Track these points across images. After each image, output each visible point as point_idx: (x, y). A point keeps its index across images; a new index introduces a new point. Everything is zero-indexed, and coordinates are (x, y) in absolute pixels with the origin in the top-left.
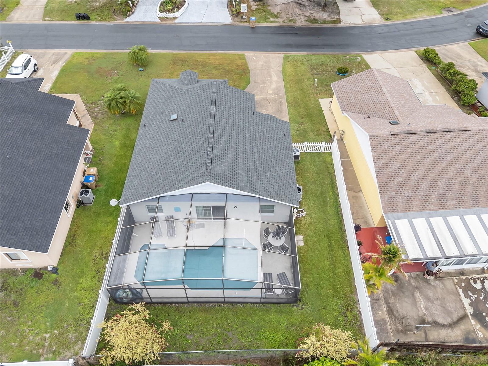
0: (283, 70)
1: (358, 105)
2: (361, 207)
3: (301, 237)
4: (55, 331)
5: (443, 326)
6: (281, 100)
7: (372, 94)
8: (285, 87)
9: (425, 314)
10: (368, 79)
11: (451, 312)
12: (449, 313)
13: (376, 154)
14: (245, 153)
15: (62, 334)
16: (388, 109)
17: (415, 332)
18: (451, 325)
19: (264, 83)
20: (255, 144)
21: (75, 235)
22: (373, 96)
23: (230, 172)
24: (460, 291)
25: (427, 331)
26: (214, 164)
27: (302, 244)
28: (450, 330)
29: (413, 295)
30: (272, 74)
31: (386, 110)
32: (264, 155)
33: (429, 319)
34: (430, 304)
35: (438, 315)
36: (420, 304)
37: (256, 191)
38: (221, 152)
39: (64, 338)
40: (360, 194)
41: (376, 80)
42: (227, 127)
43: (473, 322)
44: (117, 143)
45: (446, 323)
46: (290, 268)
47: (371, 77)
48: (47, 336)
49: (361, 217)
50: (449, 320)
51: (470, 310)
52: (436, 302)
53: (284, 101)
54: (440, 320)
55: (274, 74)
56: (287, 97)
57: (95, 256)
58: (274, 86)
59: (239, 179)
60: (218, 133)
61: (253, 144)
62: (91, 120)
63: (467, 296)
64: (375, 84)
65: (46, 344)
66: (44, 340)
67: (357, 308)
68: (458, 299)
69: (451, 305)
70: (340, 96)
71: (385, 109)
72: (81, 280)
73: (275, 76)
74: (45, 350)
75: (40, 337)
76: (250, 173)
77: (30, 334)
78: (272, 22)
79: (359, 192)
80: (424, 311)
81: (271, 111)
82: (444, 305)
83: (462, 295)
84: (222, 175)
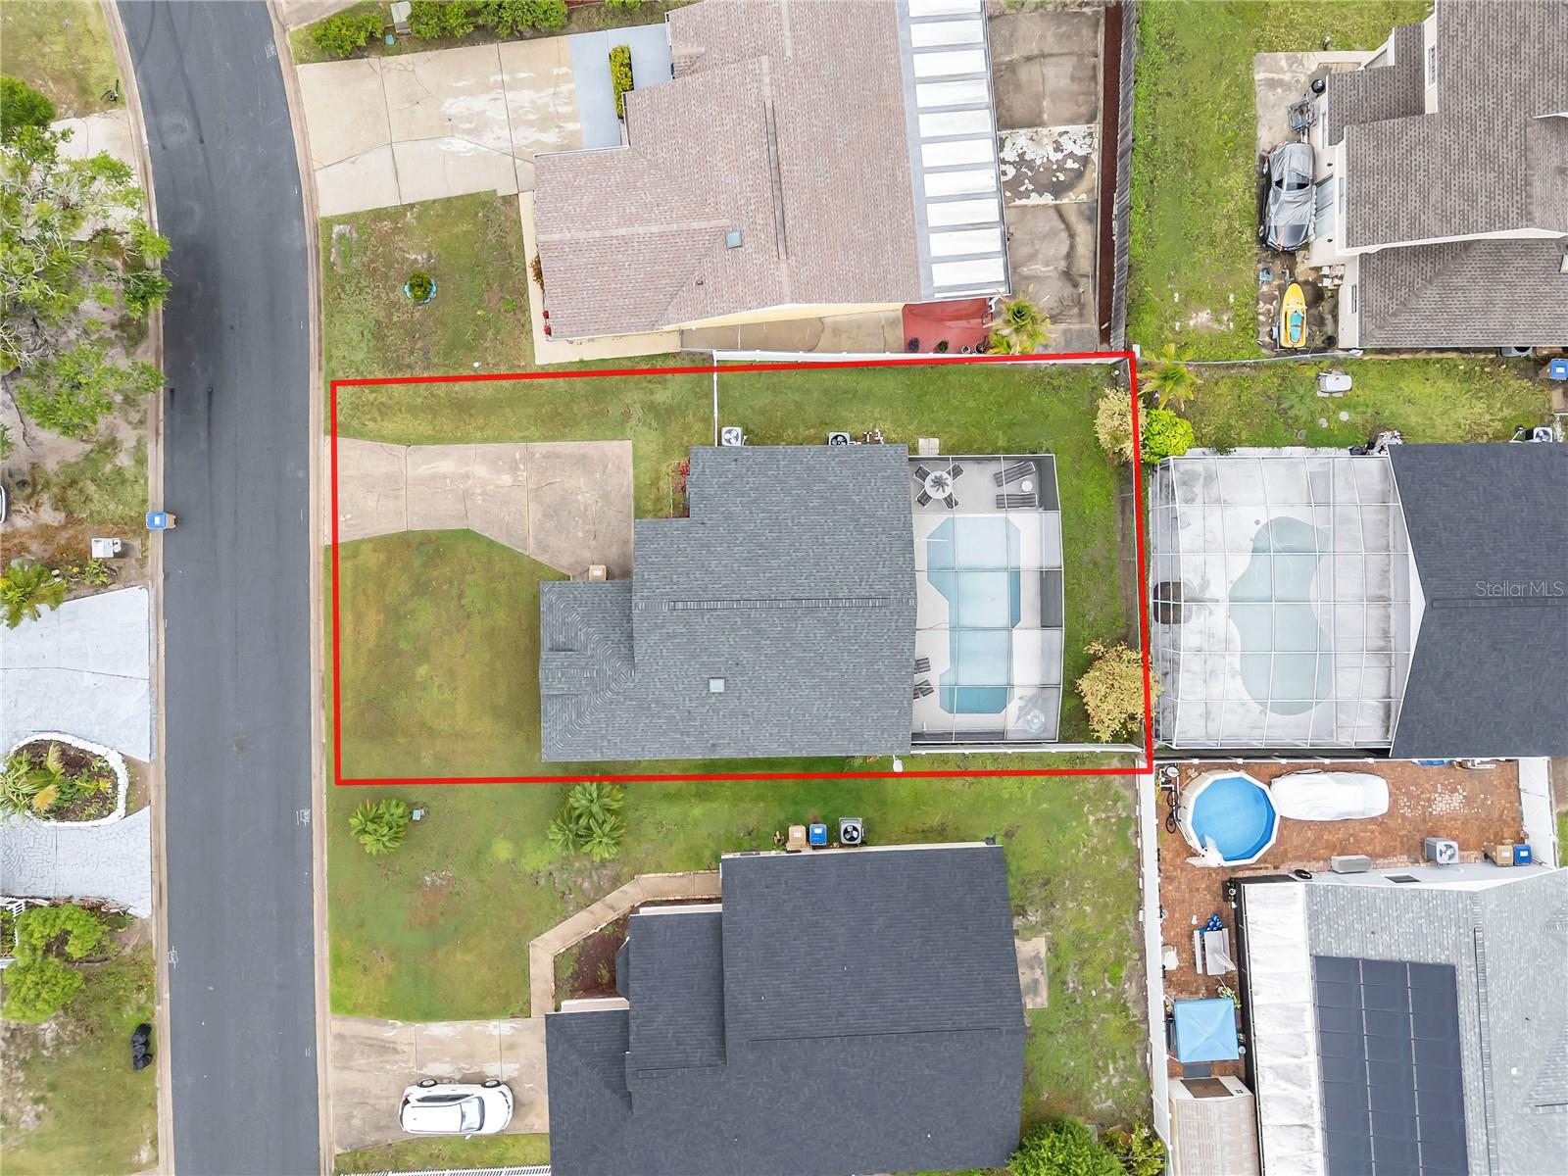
0: (407, 442)
1: (647, 294)
2: (859, 327)
3: (922, 442)
4: (1086, 809)
5: (1072, 247)
6: (537, 455)
7: (624, 259)
8: (485, 440)
9: (1056, 268)
10: (571, 256)
11: (1051, 228)
12: (1051, 234)
13: (824, 297)
14: (821, 541)
15: (1089, 799)
16: (683, 240)
17: (1081, 290)
18: (1072, 236)
19: (466, 495)
20: (789, 521)
21: (923, 831)
22: (630, 259)
23: (880, 566)
24: (1018, 202)
25: (1081, 272)
26: (873, 594)
27: (936, 442)
28: (1078, 239)
29: (1027, 278)
30: (427, 472)
31: (685, 243)
32: (811, 505)
33: (1063, 265)
34: (1040, 256)
35: (1056, 250)
36: (1041, 272)
37: (903, 519)
38: (838, 583)
39: (1095, 794)
40: (826, 321)
41: (582, 241)
42: (767, 575)
43: (1065, 201)
44: (697, 811)
45: (1068, 242)
46: (981, 466)
47: (567, 249)
48: (1092, 818)
49: (881, 331)
50: (1064, 235)
51: (1048, 199)
52: (1037, 247)
53: (541, 448)
54: (1064, 249)
55: (424, 467)
56: (525, 439)
57: (964, 785)
58: (481, 470)
59: (888, 549)
60: (792, 592)
61: (790, 524)
62: (625, 888)
63: (1027, 194)
64: (594, 248)
65: (1104, 816)
66: (1097, 821)
67: (1046, 368)
68: (1032, 209)
69: (1041, 225)
70: (603, 327)
71: (680, 243)
72: (1006, 796)
73: (437, 464)
74: (1112, 814)
75: (1094, 829)
76: (866, 530)
77: (1089, 844)
78: (141, 461)
79: (822, 323)
80: (1052, 268)
81: (582, 480)
82: (1042, 235)
83: (1024, 202)
84: (892, 580)
